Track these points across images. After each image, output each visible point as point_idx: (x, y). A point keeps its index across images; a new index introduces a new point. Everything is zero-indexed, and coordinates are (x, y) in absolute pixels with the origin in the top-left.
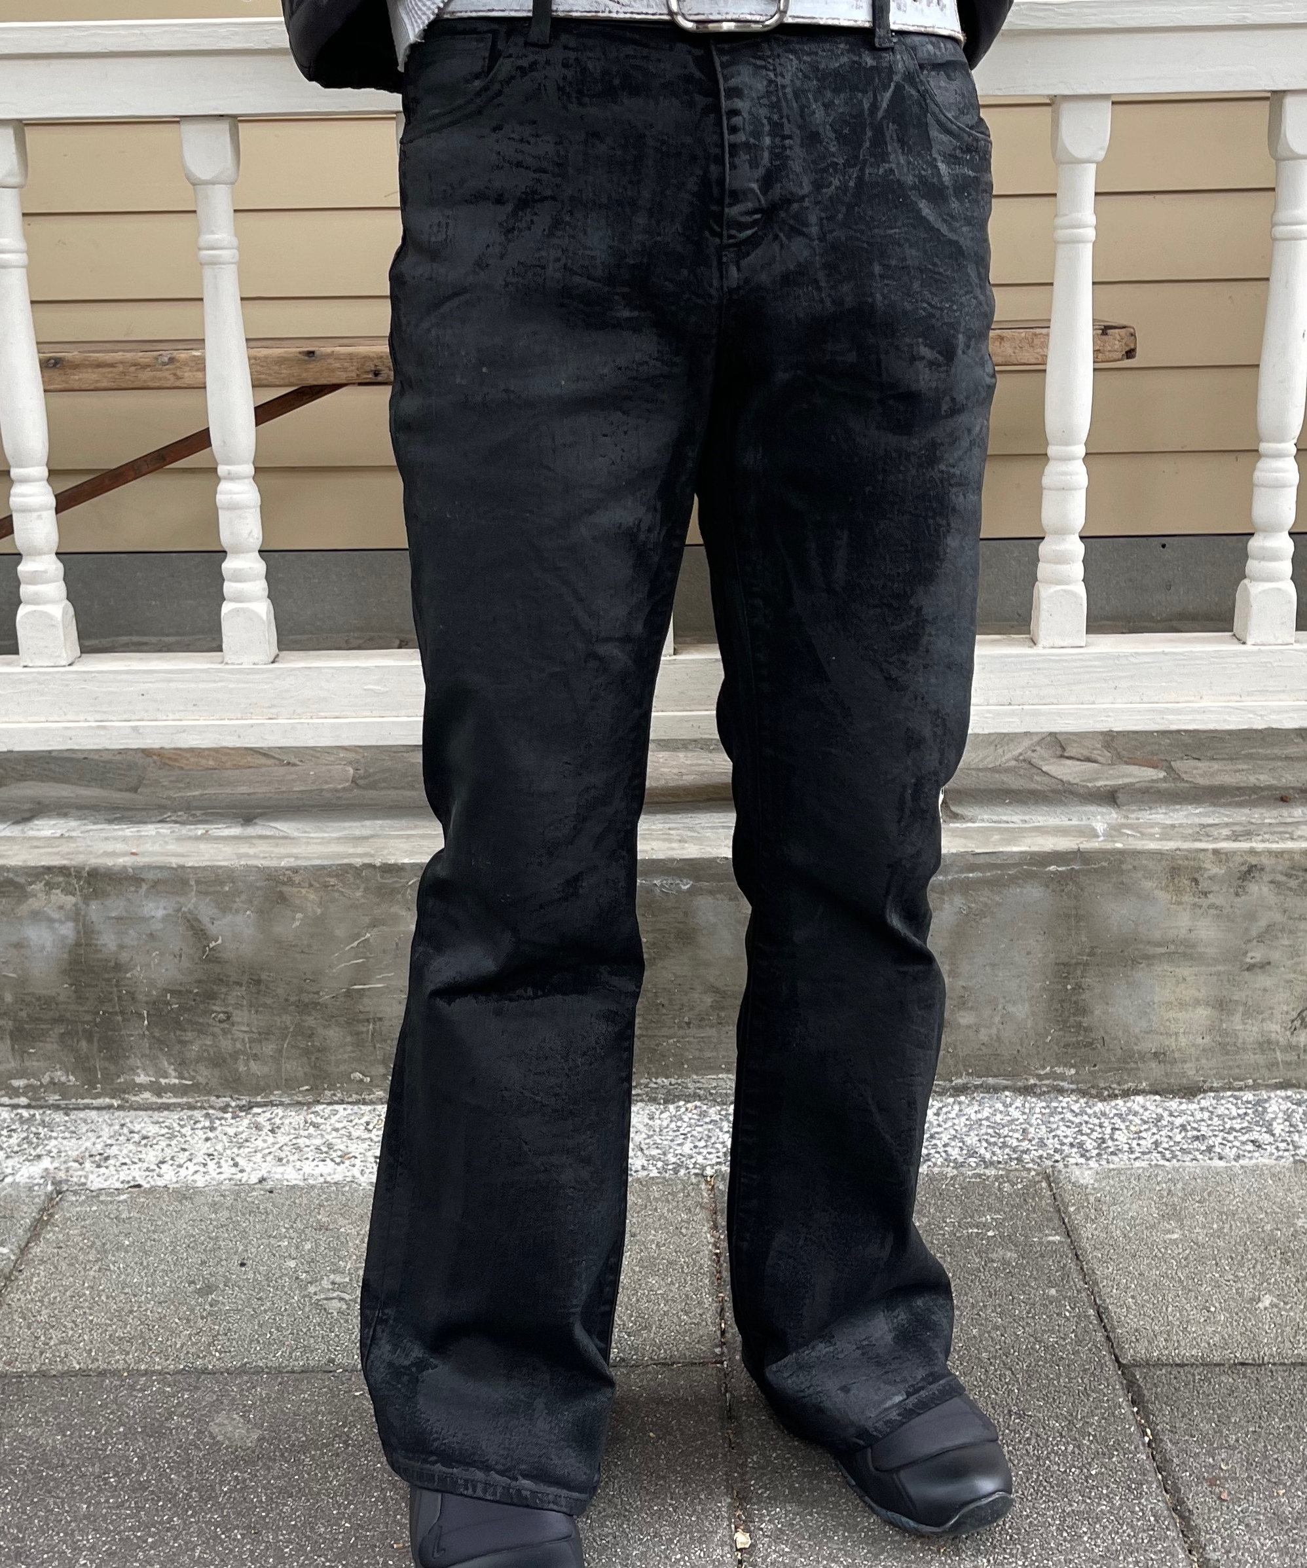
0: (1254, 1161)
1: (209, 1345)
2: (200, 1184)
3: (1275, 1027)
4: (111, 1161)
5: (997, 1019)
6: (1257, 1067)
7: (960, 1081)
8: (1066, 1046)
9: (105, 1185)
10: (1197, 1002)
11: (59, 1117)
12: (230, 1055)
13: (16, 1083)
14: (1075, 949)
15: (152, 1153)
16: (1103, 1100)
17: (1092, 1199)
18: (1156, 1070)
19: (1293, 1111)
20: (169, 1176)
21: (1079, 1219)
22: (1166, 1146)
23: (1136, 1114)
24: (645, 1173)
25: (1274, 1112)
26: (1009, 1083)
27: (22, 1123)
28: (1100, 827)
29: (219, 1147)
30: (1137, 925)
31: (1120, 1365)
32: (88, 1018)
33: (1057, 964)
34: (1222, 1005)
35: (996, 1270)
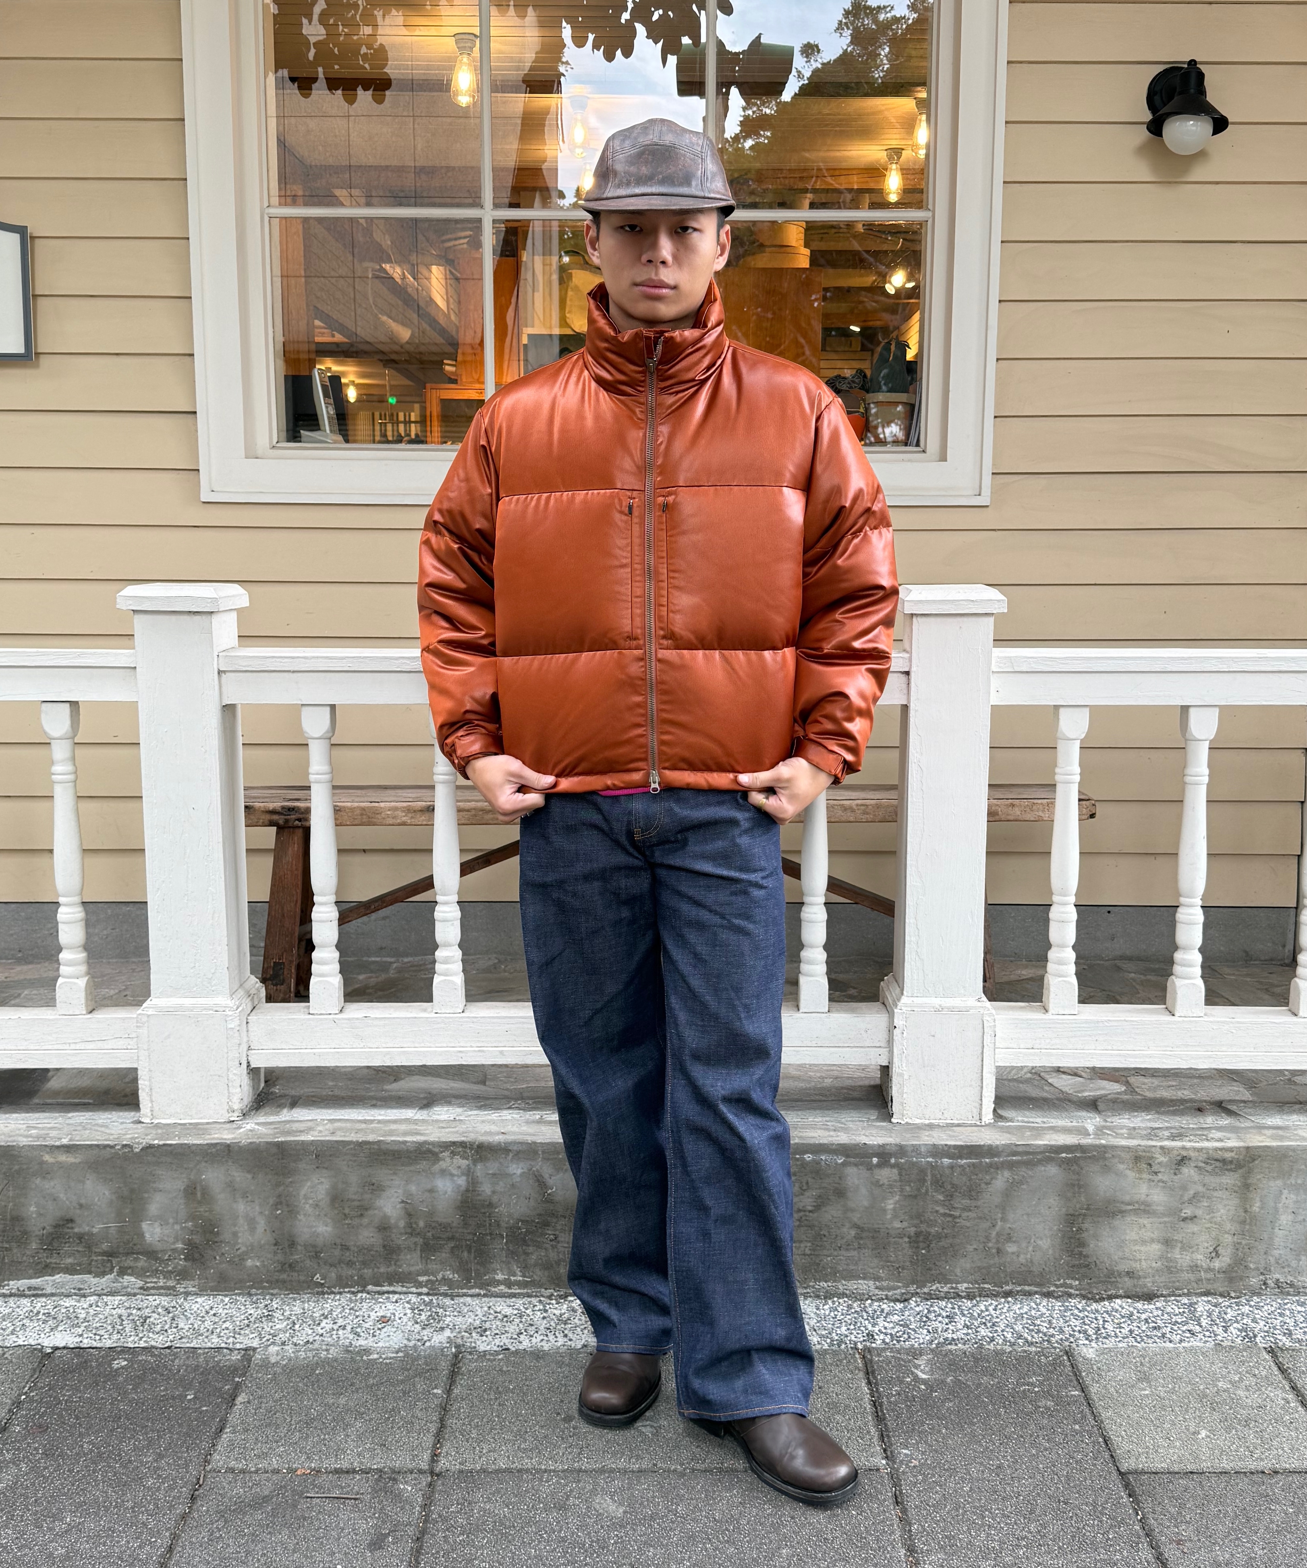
0: (1191, 1344)
1: (579, 1454)
2: (546, 1348)
3: (1200, 1257)
4: (488, 1333)
5: (1030, 1249)
6: (1189, 1282)
7: (1007, 1288)
8: (1073, 1266)
9: (488, 1348)
10: (1152, 1241)
11: (448, 1301)
12: (556, 1262)
13: (421, 1279)
14: (1078, 1206)
15: (513, 1327)
16: (1096, 1301)
17: (1095, 1367)
18: (1128, 1282)
19: (1213, 1310)
20: (525, 1343)
21: (1088, 1381)
22: (1136, 1333)
23: (1117, 1311)
24: (819, 1346)
25: (1201, 1311)
26: (1036, 1289)
27: (426, 1305)
28: (1091, 1128)
29: (554, 1325)
30: (1115, 1191)
31: (1121, 1473)
32: (470, 1237)
33: (1067, 1215)
34: (1168, 1243)
35: (1042, 1412)
